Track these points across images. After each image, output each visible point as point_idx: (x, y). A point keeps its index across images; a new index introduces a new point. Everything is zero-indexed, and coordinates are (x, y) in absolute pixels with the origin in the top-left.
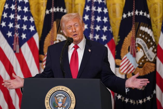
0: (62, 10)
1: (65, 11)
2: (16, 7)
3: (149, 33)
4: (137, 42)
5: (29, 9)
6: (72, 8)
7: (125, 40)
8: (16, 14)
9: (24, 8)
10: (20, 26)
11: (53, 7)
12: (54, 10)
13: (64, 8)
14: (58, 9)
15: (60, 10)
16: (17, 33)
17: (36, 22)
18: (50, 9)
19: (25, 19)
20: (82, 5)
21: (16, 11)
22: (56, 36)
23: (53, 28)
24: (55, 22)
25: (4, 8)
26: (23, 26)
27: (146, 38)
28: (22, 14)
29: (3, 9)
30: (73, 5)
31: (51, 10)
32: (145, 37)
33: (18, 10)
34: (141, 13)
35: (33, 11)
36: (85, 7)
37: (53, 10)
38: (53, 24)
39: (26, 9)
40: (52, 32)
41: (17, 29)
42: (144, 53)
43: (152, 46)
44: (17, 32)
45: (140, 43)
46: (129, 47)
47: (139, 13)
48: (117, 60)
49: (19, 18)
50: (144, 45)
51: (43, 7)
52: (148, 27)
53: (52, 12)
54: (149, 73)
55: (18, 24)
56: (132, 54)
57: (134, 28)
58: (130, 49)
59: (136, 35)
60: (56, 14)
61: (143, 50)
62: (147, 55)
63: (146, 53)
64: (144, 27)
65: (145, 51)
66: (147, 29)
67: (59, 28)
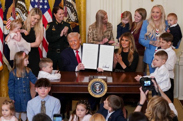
3: (23, 5)
4: (16, 10)
7: (9, 9)
27: (22, 8)
32: (21, 7)
43: (25, 13)
45: (18, 11)
46: (11, 13)
48: (4, 21)
50: (20, 12)
52: (22, 1)
56: (13, 17)
57: (14, 2)
58: (12, 15)
59: (15, 6)
61: (20, 15)
62: (22, 18)
63: (22, 17)
64: (20, 1)
65: (21, 16)
66: (22, 2)
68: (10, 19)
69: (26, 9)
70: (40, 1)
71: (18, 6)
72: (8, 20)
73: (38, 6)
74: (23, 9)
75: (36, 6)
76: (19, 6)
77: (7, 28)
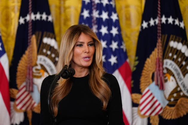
0: (44, 16)
1: (50, 19)
3: (183, 51)
4: (165, 66)
6: (60, 13)
7: (147, 62)
11: (30, 12)
12: (33, 17)
13: (48, 13)
14: (38, 16)
15: (41, 17)
17: (4, 36)
18: (26, 16)
20: (76, 9)
22: (36, 58)
23: (31, 46)
24: (34, 36)
27: (180, 60)
30: (62, 9)
31: (28, 18)
32: (177, 58)
34: (171, 20)
36: (82, 11)
37: (31, 17)
38: (32, 40)
40: (29, 52)
42: (177, 83)
45: (170, 68)
46: (153, 74)
47: (167, 21)
48: (134, 95)
50: (176, 70)
51: (14, 12)
52: (182, 42)
53: (29, 21)
54: (185, 114)
56: (158, 85)
57: (159, 44)
58: (155, 78)
59: (163, 55)
60: (35, 23)
61: (175, 78)
62: (181, 87)
64: (176, 43)
65: (178, 80)
67: (41, 46)
68: (148, 91)
72: (144, 93)
74: (184, 63)
76: (173, 56)
77: (143, 113)
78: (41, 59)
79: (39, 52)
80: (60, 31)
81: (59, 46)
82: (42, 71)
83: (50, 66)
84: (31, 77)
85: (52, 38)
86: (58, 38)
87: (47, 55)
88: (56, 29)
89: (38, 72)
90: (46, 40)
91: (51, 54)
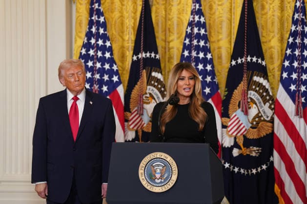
0: (153, 55)
1: (158, 57)
2: (96, 52)
3: (264, 84)
4: (249, 96)
5: (112, 54)
6: (165, 52)
7: (234, 93)
8: (95, 61)
9: (105, 54)
10: (100, 76)
11: (142, 51)
12: (144, 55)
13: (156, 53)
14: (148, 55)
15: (150, 56)
16: (97, 85)
17: (120, 70)
18: (139, 54)
19: (107, 66)
20: (178, 49)
21: (95, 57)
22: (145, 88)
24: (144, 70)
25: (81, 53)
26: (104, 76)
27: (261, 91)
28: (103, 60)
29: (78, 55)
30: (167, 49)
31: (140, 56)
32: (259, 90)
33: (97, 56)
35: (116, 57)
36: (183, 51)
37: (142, 55)
38: (143, 73)
39: (108, 55)
40: (140, 83)
41: (96, 80)
42: (259, 110)
43: (268, 101)
44: (97, 83)
45: (253, 97)
46: (240, 102)
48: (223, 119)
49: (98, 65)
50: (258, 100)
51: (129, 51)
52: (263, 77)
53: (141, 58)
54: (265, 135)
55: (98, 73)
56: (243, 111)
57: (245, 78)
58: (241, 105)
59: (248, 88)
60: (146, 60)
61: (257, 106)
62: (262, 113)
63: (261, 110)
64: (259, 78)
65: (259, 107)
66: (262, 79)
67: (150, 78)
68: (235, 115)
69: (271, 94)
70: (302, 77)
71: (254, 87)
72: (231, 118)
73: (298, 86)
74: (265, 94)
75: (293, 88)
77: (230, 133)
78: (149, 89)
79: (149, 83)
80: (165, 66)
81: (164, 79)
82: (150, 98)
83: (157, 95)
84: (142, 103)
85: (158, 73)
86: (163, 73)
87: (154, 86)
88: (162, 65)
89: (148, 99)
90: (154, 74)
91: (158, 85)
